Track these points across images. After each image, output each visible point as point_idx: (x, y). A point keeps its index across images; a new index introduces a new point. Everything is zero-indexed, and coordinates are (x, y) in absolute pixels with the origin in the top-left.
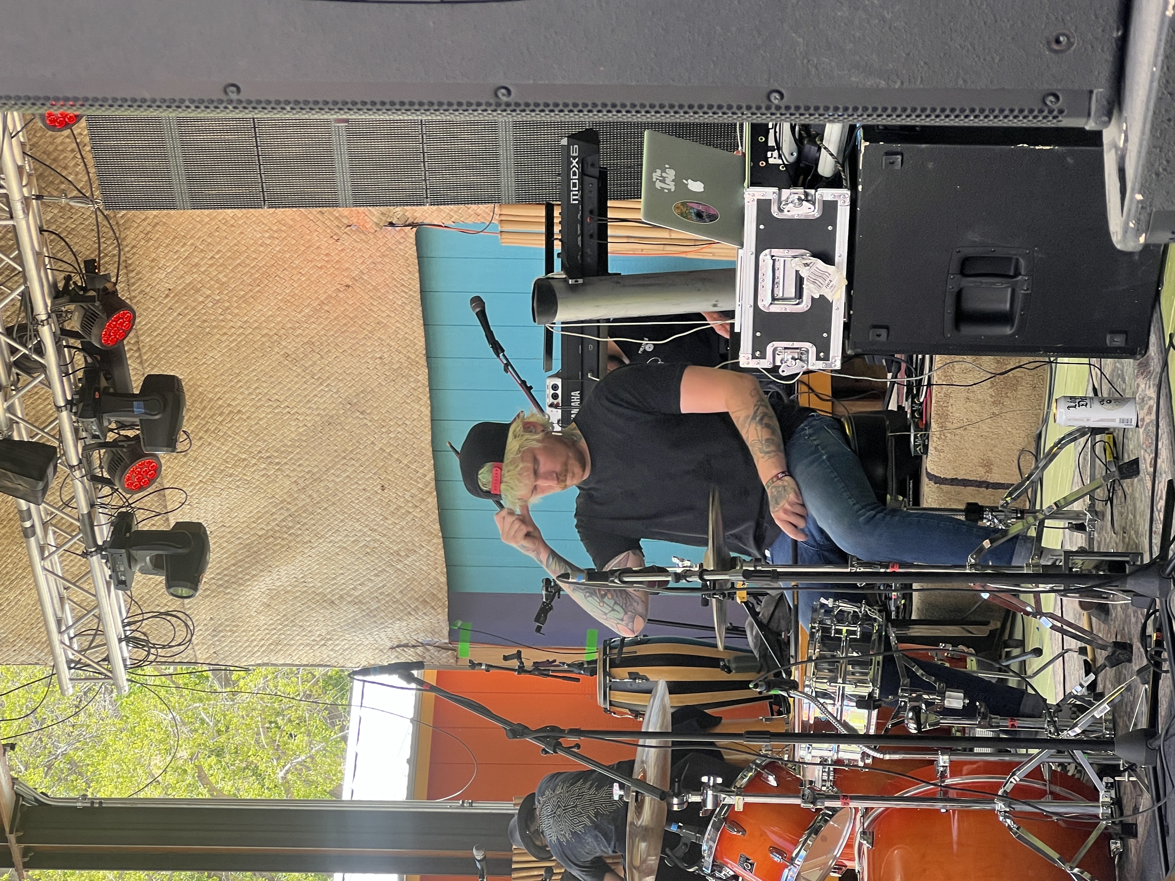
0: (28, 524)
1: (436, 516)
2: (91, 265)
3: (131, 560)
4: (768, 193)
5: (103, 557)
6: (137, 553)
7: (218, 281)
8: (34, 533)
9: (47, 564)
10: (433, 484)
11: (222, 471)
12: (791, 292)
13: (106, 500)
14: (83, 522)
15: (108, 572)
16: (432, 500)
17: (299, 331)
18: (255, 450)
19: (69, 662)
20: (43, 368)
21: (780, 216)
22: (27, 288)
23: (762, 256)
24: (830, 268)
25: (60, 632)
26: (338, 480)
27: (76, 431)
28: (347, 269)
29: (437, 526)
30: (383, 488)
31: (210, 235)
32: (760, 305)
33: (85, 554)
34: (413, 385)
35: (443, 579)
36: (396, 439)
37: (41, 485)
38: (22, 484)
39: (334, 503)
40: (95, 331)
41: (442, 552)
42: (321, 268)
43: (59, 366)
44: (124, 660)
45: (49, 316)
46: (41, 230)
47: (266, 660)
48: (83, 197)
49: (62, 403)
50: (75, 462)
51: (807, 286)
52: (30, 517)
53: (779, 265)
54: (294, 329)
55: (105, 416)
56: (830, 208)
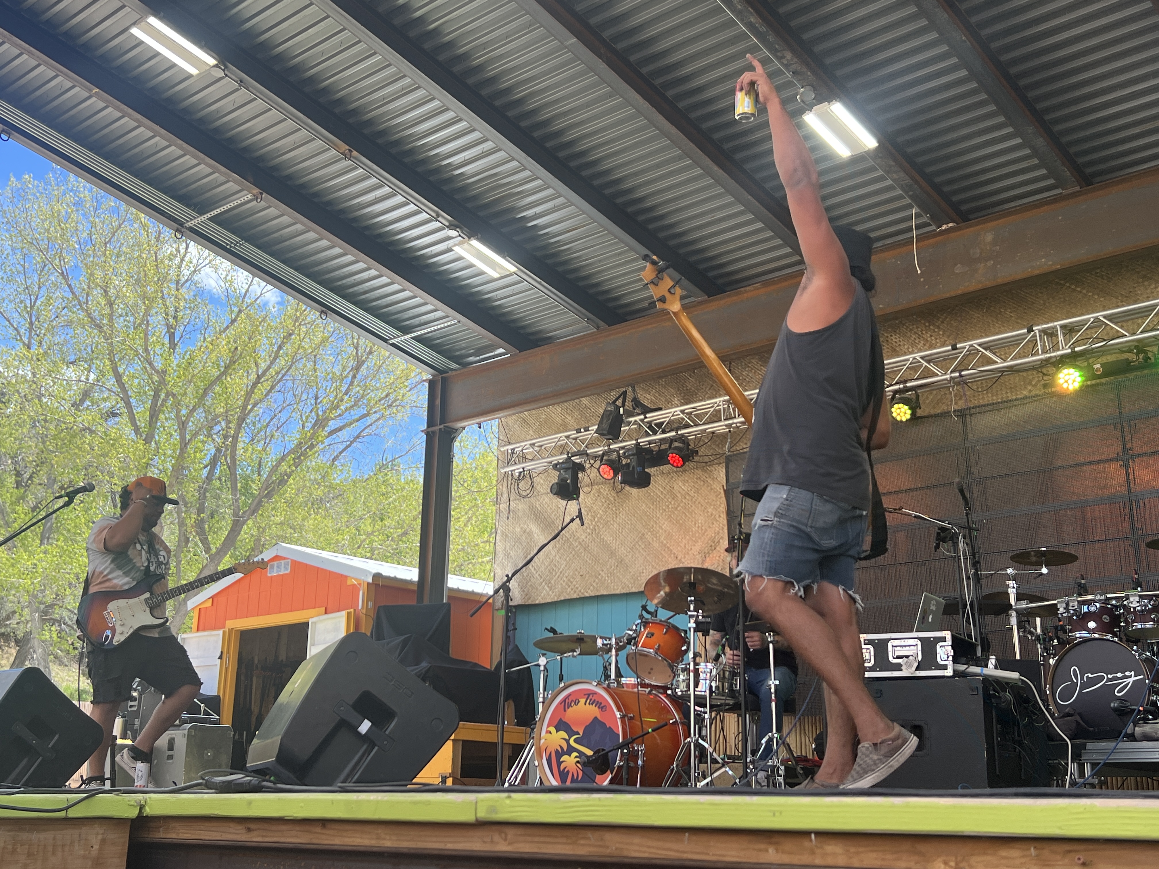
0: (582, 430)
1: (568, 597)
2: (697, 452)
3: (566, 469)
4: (949, 642)
5: (566, 460)
6: (570, 472)
7: (678, 506)
8: (577, 433)
9: (564, 438)
10: (583, 596)
11: (590, 511)
12: (898, 653)
13: (588, 462)
14: (583, 450)
15: (561, 461)
16: (575, 596)
17: (655, 539)
18: (599, 524)
19: (514, 449)
20: (655, 433)
21: (938, 647)
22: (692, 426)
23: (916, 640)
24: (914, 668)
25: (530, 445)
26: (585, 557)
27: (623, 448)
28: (685, 557)
29: (562, 598)
30: (581, 576)
31: (699, 503)
32: (892, 641)
33: (568, 453)
34: (630, 586)
35: (537, 602)
36: (605, 580)
37: (605, 432)
38: (605, 426)
39: (574, 556)
40: (675, 451)
41: (550, 601)
42: (685, 546)
43: (655, 440)
44: (514, 470)
45: (679, 435)
46: (713, 433)
47: (499, 531)
48: (730, 447)
49: (639, 441)
50: (611, 447)
51: (905, 659)
52: (585, 431)
53: (912, 648)
54: (656, 537)
55: (636, 457)
56: (945, 667)
